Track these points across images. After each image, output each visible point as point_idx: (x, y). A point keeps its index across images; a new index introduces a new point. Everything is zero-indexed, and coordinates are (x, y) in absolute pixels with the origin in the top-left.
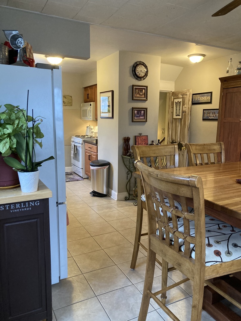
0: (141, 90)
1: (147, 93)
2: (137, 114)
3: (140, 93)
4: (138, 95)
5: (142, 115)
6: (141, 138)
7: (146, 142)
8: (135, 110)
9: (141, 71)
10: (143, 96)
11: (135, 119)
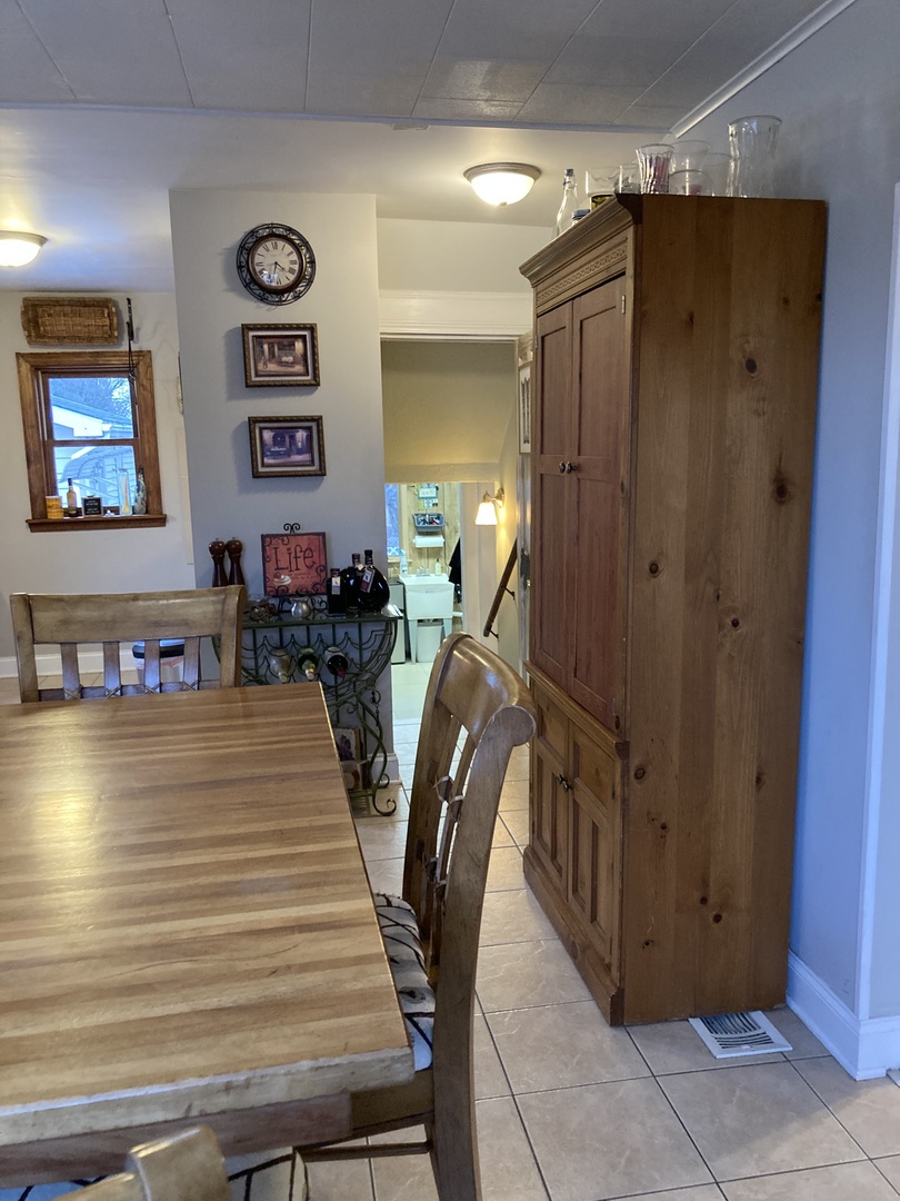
0: (285, 342)
1: (314, 353)
2: (275, 442)
3: (280, 357)
4: (272, 367)
5: (298, 449)
6: (292, 546)
7: (317, 561)
8: (261, 429)
9: (276, 263)
10: (299, 368)
11: (264, 465)
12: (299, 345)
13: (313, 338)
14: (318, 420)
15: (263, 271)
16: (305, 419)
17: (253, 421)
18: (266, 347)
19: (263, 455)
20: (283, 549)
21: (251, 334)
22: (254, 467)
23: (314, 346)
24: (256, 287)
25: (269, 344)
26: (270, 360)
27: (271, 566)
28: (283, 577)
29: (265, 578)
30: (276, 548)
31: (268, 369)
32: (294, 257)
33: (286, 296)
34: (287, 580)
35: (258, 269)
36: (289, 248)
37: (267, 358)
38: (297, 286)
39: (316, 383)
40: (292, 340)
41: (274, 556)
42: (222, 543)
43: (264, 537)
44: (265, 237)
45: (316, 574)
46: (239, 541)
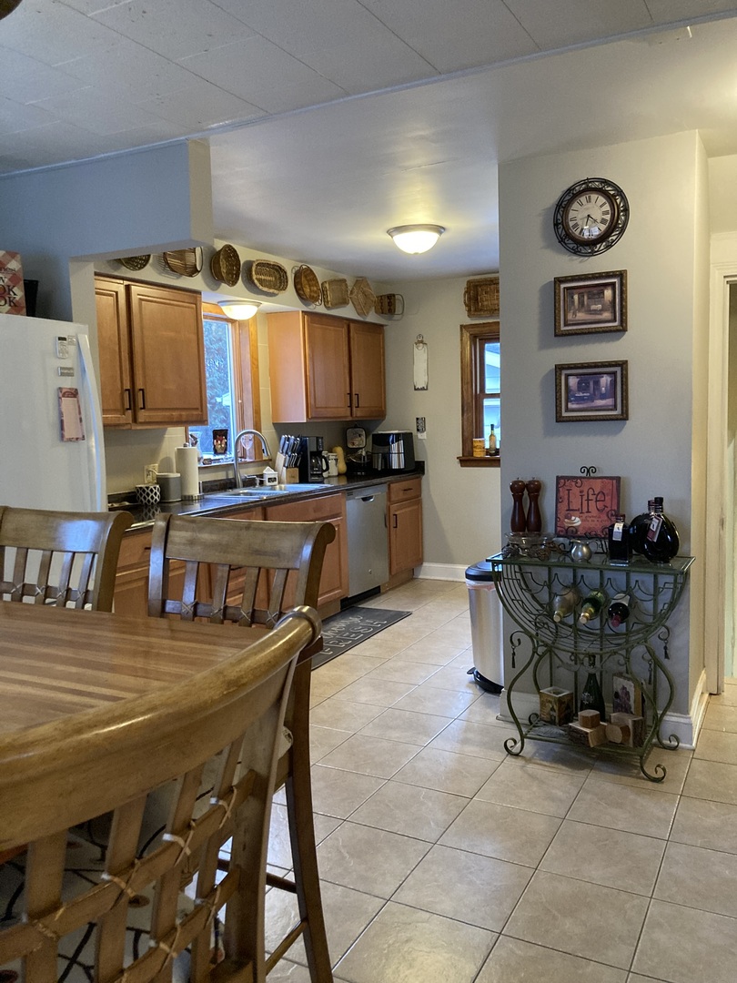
0: (595, 290)
1: (623, 299)
2: (580, 388)
3: (589, 306)
5: (601, 394)
6: (585, 489)
7: (609, 505)
8: (567, 376)
9: (589, 216)
10: (607, 315)
11: (567, 410)
12: (608, 293)
13: (623, 285)
14: (623, 365)
15: (576, 225)
16: (610, 364)
17: (559, 368)
18: (576, 297)
19: (567, 401)
20: (576, 490)
21: (563, 286)
22: (558, 412)
23: (623, 292)
24: (570, 241)
25: (579, 294)
26: (579, 310)
27: (564, 506)
28: (573, 518)
29: (557, 517)
30: (569, 490)
31: (577, 318)
32: (607, 207)
33: (598, 246)
34: (577, 521)
35: (571, 224)
36: (602, 200)
37: (577, 307)
38: (610, 236)
39: (623, 329)
40: (602, 288)
41: (566, 497)
42: (522, 482)
43: (558, 478)
44: (581, 193)
45: (606, 518)
46: (538, 481)
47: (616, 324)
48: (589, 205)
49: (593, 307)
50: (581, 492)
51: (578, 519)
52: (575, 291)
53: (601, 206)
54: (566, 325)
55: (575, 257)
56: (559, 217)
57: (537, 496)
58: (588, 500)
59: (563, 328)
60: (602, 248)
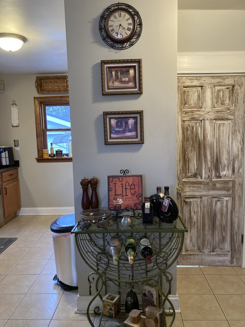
0: (124, 70)
1: (140, 76)
2: (117, 126)
3: (121, 78)
4: (117, 84)
5: (129, 129)
6: (124, 182)
7: (137, 191)
8: (110, 118)
9: (120, 25)
10: (131, 84)
11: (111, 138)
12: (132, 72)
13: (140, 67)
14: (141, 113)
15: (113, 30)
16: (134, 113)
17: (106, 114)
18: (114, 73)
19: (111, 133)
20: (119, 184)
21: (106, 66)
22: (106, 139)
23: (140, 71)
24: (109, 40)
25: (115, 71)
26: (116, 80)
27: (112, 193)
28: (118, 199)
29: (109, 199)
30: (115, 184)
31: (114, 85)
32: (130, 21)
33: (125, 44)
34: (120, 201)
35: (110, 29)
36: (128, 16)
37: (114, 79)
38: (132, 39)
39: (140, 93)
40: (128, 69)
41: (114, 188)
42: (87, 180)
43: (109, 177)
44: (115, 11)
45: (136, 198)
46: (96, 179)
47: (136, 90)
48: (120, 19)
49: (124, 79)
50: (122, 184)
51: (121, 200)
52: (113, 69)
53: (127, 20)
54: (108, 89)
55: (112, 50)
56: (102, 25)
57: (96, 187)
58: (126, 189)
59: (107, 91)
60: (127, 45)
